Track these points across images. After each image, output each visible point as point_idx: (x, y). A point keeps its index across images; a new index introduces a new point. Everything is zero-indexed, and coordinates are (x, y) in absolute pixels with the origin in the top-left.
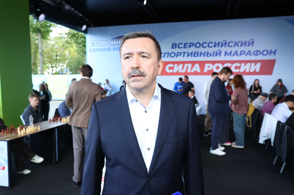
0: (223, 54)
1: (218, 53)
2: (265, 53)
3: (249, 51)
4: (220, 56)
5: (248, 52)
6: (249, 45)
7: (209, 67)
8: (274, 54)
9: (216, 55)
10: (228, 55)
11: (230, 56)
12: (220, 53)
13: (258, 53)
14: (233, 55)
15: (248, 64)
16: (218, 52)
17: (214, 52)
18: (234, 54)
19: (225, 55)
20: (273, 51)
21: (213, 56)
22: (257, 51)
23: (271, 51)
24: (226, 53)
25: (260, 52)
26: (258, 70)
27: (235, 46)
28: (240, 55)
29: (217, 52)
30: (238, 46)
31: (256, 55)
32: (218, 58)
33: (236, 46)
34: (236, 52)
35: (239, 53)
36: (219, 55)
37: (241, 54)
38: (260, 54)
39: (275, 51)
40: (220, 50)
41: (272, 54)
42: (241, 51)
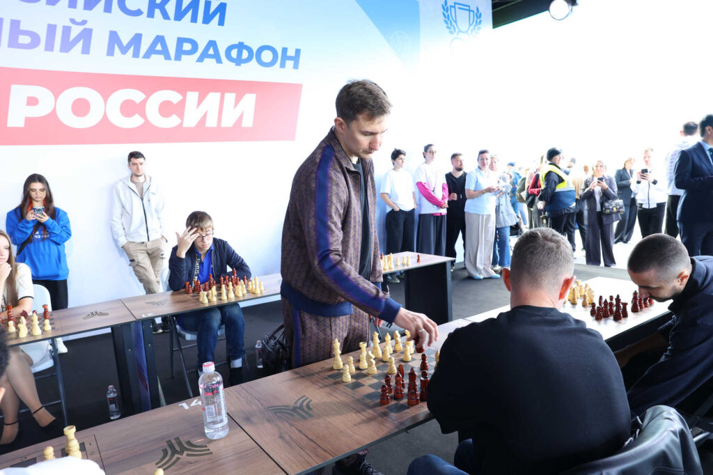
0: (100, 41)
1: (73, 35)
2: (267, 56)
3: (212, 44)
4: (86, 50)
5: (207, 48)
6: (207, 19)
7: (32, 101)
8: (296, 66)
9: (67, 46)
10: (124, 50)
11: (136, 55)
12: (86, 35)
13: (245, 54)
14: (147, 56)
15: (214, 97)
16: (76, 31)
17: (52, 29)
18: (151, 51)
19: (110, 52)
20: (291, 53)
21: (49, 47)
22: (241, 46)
23: (285, 50)
24: (114, 37)
25: (249, 50)
26: (248, 122)
27: (151, 14)
28: (178, 58)
29: (67, 30)
30: (166, 16)
31: (239, 61)
32: (74, 61)
33: (157, 12)
34: (160, 39)
35: (172, 50)
36: (80, 45)
37: (180, 53)
38: (249, 59)
39: (298, 51)
40: (84, 22)
41: (290, 64)
42: (181, 41)
